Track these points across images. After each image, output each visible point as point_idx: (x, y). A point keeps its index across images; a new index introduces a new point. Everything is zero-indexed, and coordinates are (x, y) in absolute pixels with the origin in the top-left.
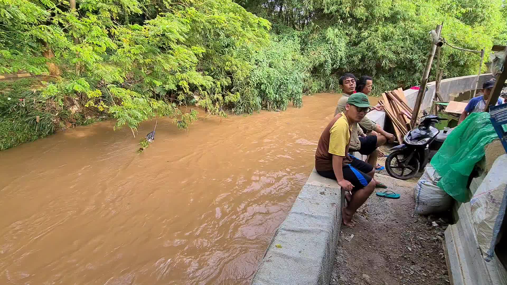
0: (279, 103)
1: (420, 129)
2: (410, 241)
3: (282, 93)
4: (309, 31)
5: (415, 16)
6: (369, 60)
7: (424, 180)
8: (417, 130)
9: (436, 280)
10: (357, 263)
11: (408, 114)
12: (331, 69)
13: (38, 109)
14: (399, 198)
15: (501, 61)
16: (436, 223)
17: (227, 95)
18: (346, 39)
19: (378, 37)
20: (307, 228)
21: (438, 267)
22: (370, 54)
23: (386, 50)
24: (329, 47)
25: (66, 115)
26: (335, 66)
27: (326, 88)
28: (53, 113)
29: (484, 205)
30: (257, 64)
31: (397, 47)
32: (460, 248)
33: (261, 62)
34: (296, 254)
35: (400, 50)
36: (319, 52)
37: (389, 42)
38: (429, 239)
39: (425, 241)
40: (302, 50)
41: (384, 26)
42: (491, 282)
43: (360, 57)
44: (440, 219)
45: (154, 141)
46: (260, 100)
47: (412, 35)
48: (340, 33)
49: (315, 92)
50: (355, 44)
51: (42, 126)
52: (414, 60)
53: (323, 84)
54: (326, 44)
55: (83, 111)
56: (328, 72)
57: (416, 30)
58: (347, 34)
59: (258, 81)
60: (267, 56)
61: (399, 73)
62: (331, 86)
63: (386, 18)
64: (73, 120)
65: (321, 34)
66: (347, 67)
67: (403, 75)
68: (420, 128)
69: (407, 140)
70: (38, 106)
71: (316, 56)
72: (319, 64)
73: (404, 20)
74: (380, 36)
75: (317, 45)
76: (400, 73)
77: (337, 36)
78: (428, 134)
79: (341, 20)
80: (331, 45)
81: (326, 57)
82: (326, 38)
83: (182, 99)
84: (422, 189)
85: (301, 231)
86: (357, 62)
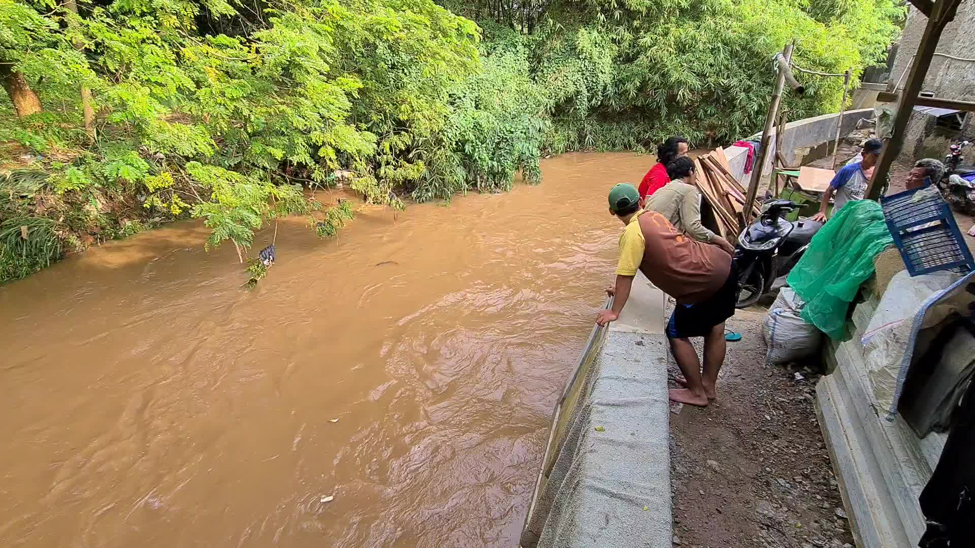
0: (498, 176)
1: (763, 224)
2: (766, 405)
3: (503, 157)
4: (544, 36)
5: (733, 7)
6: (655, 90)
7: (779, 309)
8: (759, 225)
9: (810, 457)
10: (696, 445)
11: (738, 194)
12: (588, 108)
13: (20, 211)
14: (739, 340)
15: (891, 118)
16: (801, 374)
17: (401, 167)
18: (612, 50)
19: (670, 46)
20: (632, 399)
21: (811, 439)
22: (656, 78)
23: (683, 71)
24: (583, 66)
25: (80, 219)
26: (593, 102)
27: (579, 143)
28: (52, 218)
29: (882, 347)
30: (452, 104)
31: (703, 65)
32: (842, 407)
33: (460, 98)
34: (628, 438)
35: (708, 70)
36: (565, 76)
37: (689, 56)
38: (794, 399)
39: (788, 403)
40: (532, 73)
41: (678, 26)
42: (892, 448)
43: (638, 84)
44: (806, 368)
45: (274, 263)
46: (464, 172)
47: (728, 41)
48: (601, 38)
49: (560, 152)
50: (629, 59)
51: (36, 245)
52: (731, 88)
53: (573, 136)
54: (577, 60)
55: (113, 210)
56: (583, 113)
57: (735, 32)
58: (613, 41)
59: (459, 137)
60: (471, 86)
61: (706, 111)
62: (587, 138)
63: (682, 11)
64: (96, 230)
65: (567, 41)
66: (615, 102)
67: (714, 115)
68: (763, 221)
69: (743, 242)
70: (20, 205)
71: (560, 84)
72: (567, 98)
73: (714, 14)
74: (673, 43)
75: (561, 62)
76: (709, 112)
77: (597, 45)
78: (776, 231)
79: (603, 15)
80: (587, 61)
81: (578, 84)
82: (576, 48)
83: (321, 178)
84: (777, 323)
85: (626, 404)
86: (633, 93)
